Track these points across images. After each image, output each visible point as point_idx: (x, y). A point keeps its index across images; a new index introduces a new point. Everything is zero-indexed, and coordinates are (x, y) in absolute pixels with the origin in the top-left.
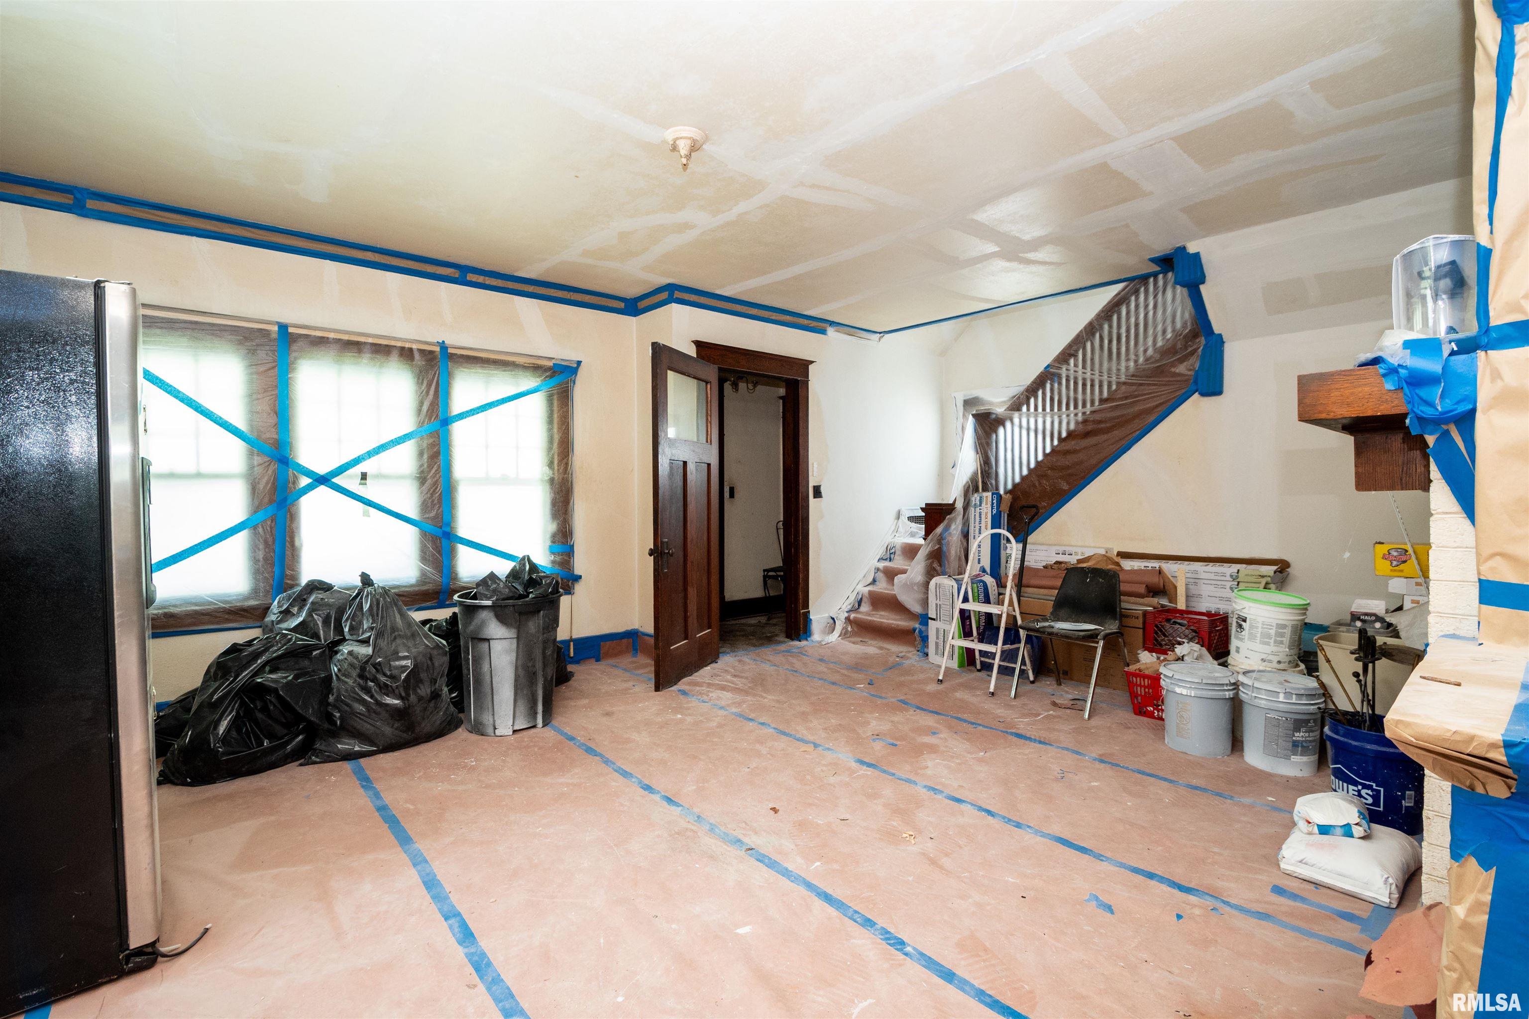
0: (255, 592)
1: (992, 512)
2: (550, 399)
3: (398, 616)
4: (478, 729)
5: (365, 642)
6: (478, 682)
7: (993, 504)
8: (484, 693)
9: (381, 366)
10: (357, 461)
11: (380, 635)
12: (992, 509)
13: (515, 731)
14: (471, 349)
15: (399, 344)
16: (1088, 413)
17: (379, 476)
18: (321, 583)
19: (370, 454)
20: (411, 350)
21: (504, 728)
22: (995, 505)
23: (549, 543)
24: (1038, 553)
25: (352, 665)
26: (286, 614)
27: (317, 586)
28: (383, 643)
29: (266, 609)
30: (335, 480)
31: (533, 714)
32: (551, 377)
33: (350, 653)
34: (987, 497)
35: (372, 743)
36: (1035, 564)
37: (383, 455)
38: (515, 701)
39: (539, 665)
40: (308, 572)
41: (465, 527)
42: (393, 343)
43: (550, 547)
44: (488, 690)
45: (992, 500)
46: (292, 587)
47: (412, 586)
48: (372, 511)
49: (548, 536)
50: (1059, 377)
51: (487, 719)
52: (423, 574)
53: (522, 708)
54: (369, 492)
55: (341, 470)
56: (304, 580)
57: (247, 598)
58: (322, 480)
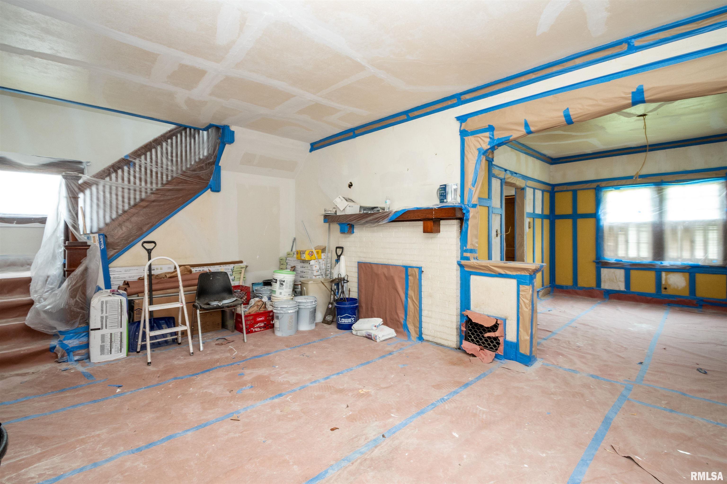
1: (100, 247)
7: (100, 242)
12: (100, 245)
16: (154, 190)
22: (102, 242)
24: (131, 272)
34: (94, 237)
36: (130, 279)
45: (100, 239)
50: (135, 164)
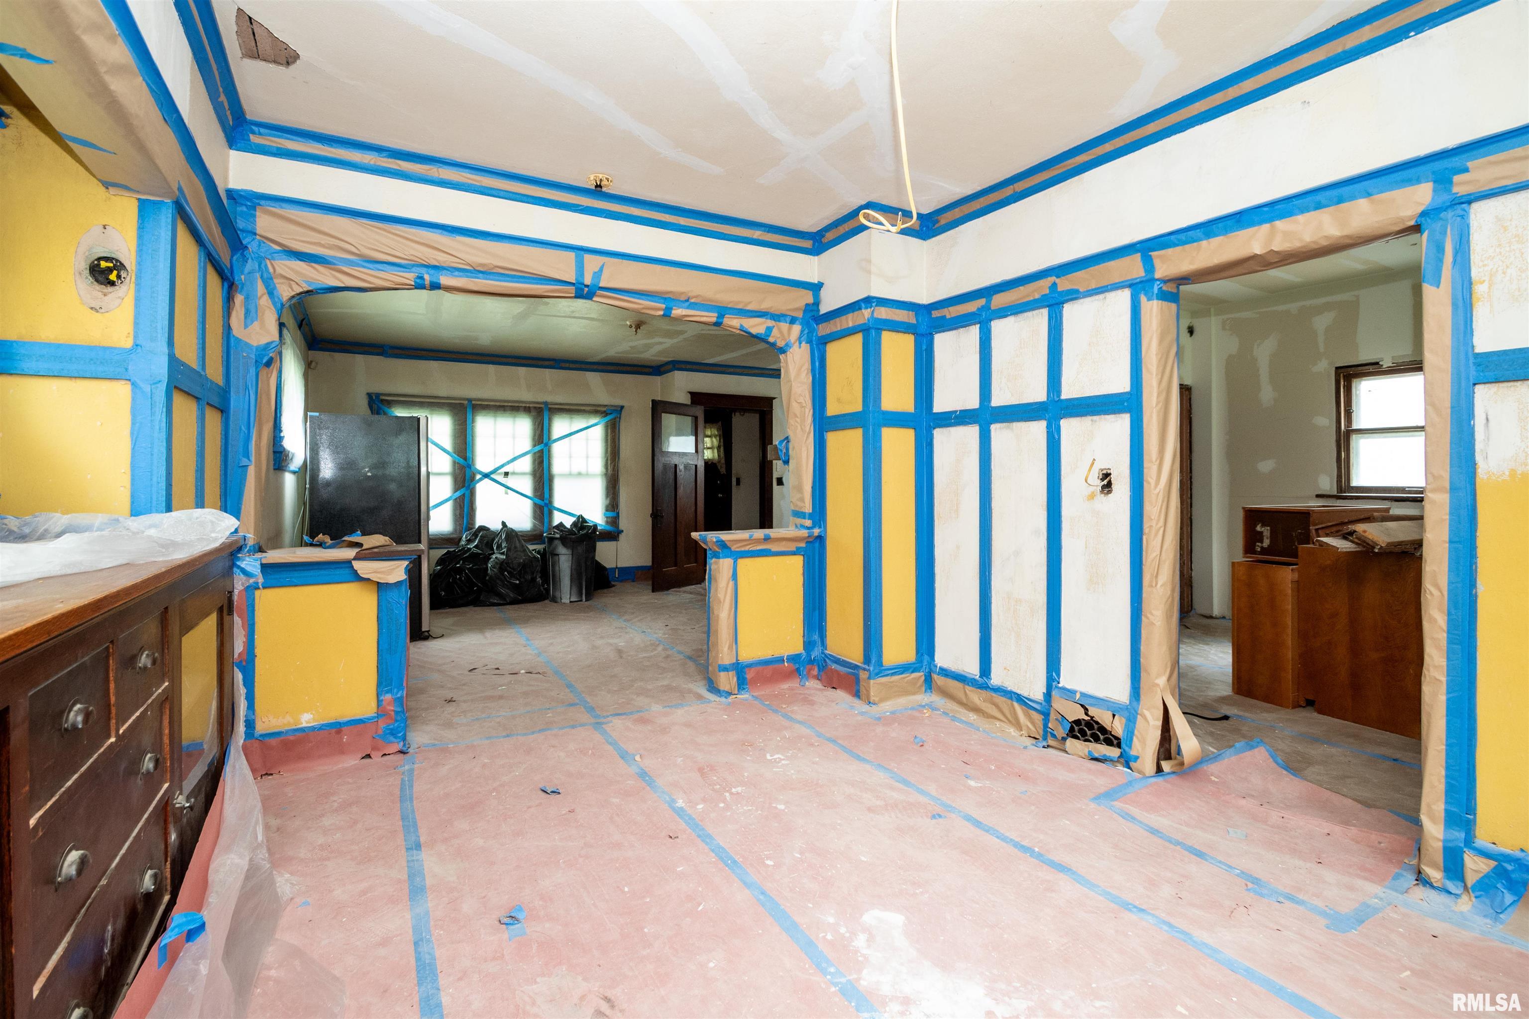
0: (455, 530)
2: (606, 427)
3: (517, 542)
4: (554, 600)
5: (503, 554)
6: (554, 576)
8: (557, 582)
9: (515, 417)
10: (503, 466)
11: (509, 549)
13: (571, 602)
14: (561, 404)
15: (524, 405)
17: (514, 473)
18: (484, 526)
19: (509, 463)
20: (529, 407)
21: (566, 600)
23: (604, 511)
25: (496, 563)
26: (469, 541)
27: (482, 528)
28: (510, 554)
29: (460, 539)
30: (492, 476)
31: (580, 594)
32: (605, 416)
33: (496, 558)
35: (505, 600)
37: (516, 462)
38: (571, 586)
39: (583, 569)
40: (480, 521)
41: (558, 502)
42: (521, 405)
43: (605, 514)
44: (558, 580)
46: (471, 529)
47: (529, 531)
48: (509, 491)
49: (604, 506)
51: (557, 594)
52: (534, 525)
53: (575, 590)
54: (509, 481)
55: (494, 471)
56: (477, 527)
57: (452, 534)
58: (486, 476)
